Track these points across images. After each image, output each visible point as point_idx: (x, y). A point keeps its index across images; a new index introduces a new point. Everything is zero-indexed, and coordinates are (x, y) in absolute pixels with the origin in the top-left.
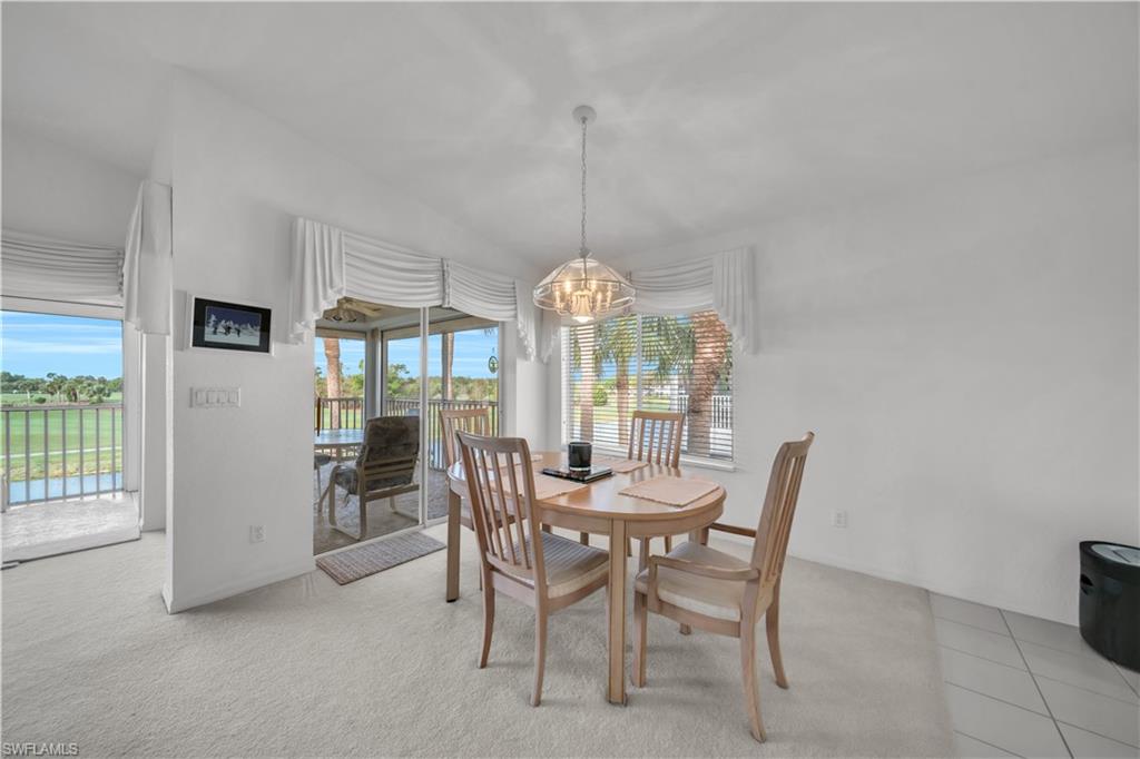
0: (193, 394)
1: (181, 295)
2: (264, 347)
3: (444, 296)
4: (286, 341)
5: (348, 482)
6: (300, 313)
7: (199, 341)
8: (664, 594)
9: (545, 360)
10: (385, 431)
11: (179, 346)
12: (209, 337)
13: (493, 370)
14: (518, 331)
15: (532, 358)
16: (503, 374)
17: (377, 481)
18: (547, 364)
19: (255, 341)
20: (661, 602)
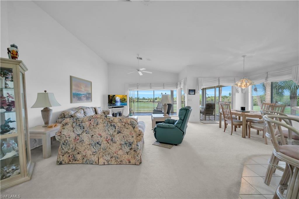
0: (188, 99)
1: (188, 89)
2: (195, 94)
3: (219, 83)
4: (197, 93)
5: (203, 113)
6: (199, 90)
7: (189, 94)
8: (252, 125)
9: (244, 93)
10: (209, 105)
11: (187, 95)
12: (190, 93)
13: (230, 95)
14: (236, 88)
15: (240, 92)
16: (232, 96)
17: (207, 113)
18: (245, 94)
19: (194, 94)
20: (252, 126)
